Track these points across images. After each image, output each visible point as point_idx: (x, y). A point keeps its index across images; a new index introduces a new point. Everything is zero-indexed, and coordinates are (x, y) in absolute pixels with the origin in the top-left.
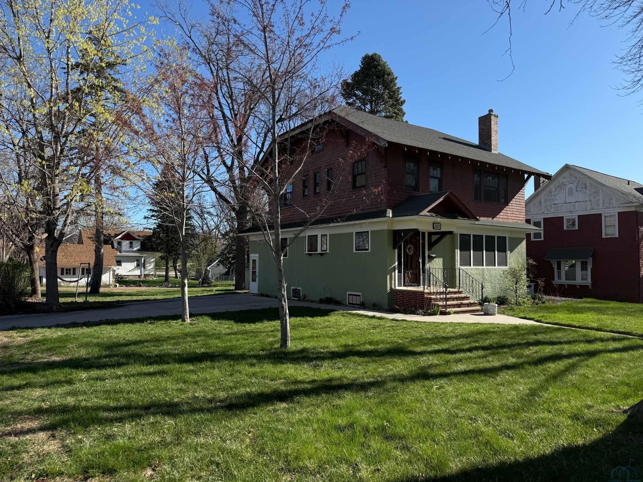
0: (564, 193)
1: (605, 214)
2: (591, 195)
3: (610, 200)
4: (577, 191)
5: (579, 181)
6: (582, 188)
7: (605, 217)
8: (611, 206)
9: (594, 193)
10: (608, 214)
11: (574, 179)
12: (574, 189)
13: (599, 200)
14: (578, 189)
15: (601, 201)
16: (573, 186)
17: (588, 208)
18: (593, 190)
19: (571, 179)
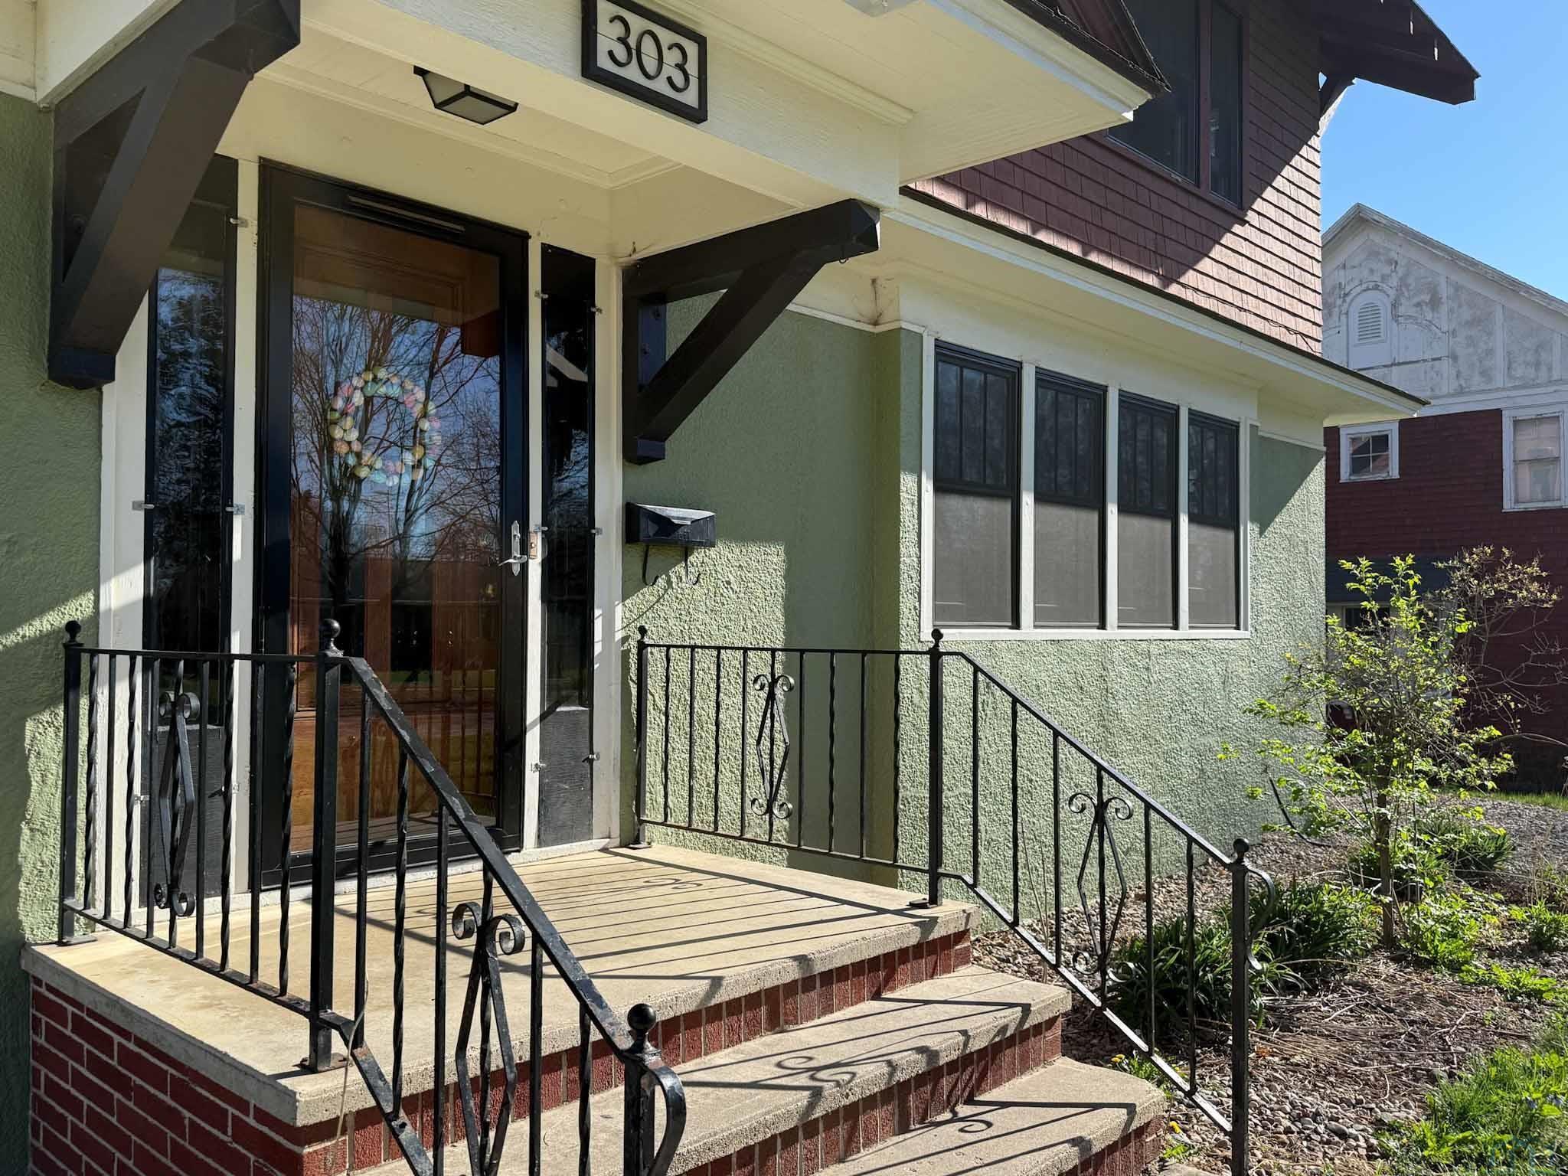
0: (1343, 329)
1: (1514, 413)
2: (1454, 333)
3: (1539, 348)
4: (1396, 317)
5: (1407, 275)
6: (1418, 305)
7: (1517, 423)
8: (1543, 374)
9: (1470, 324)
10: (1531, 413)
11: (1387, 270)
12: (1385, 313)
13: (1490, 352)
14: (1402, 310)
15: (1499, 361)
16: (1382, 301)
17: (1445, 390)
18: (1466, 314)
19: (1372, 271)
